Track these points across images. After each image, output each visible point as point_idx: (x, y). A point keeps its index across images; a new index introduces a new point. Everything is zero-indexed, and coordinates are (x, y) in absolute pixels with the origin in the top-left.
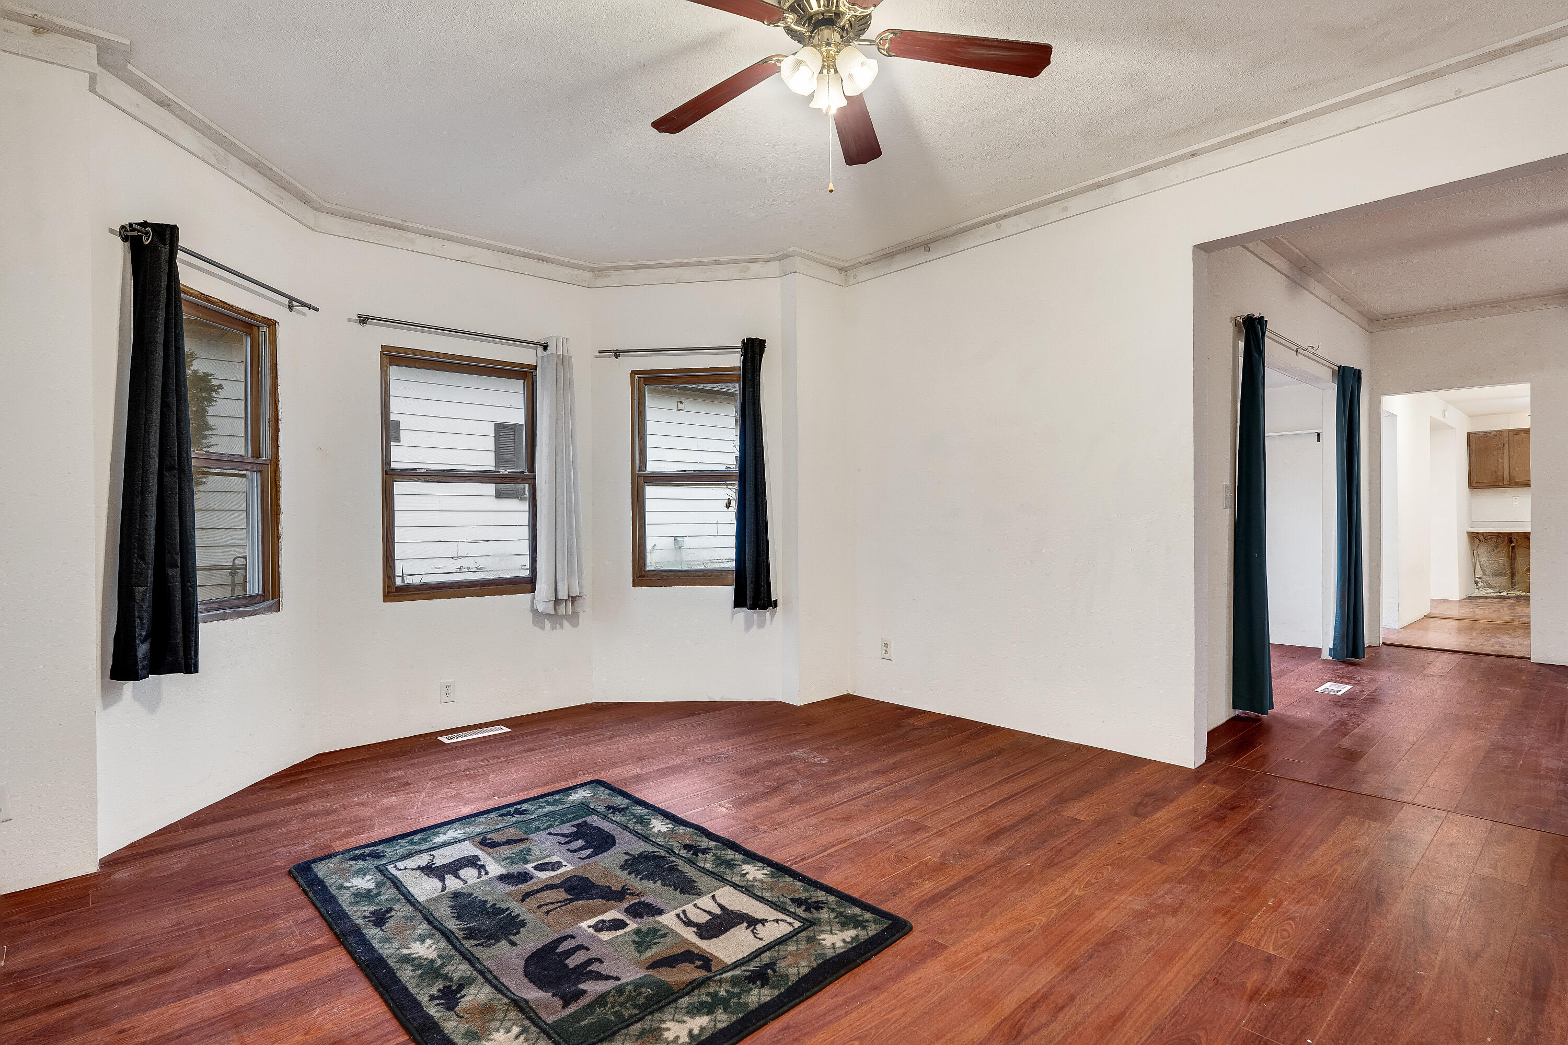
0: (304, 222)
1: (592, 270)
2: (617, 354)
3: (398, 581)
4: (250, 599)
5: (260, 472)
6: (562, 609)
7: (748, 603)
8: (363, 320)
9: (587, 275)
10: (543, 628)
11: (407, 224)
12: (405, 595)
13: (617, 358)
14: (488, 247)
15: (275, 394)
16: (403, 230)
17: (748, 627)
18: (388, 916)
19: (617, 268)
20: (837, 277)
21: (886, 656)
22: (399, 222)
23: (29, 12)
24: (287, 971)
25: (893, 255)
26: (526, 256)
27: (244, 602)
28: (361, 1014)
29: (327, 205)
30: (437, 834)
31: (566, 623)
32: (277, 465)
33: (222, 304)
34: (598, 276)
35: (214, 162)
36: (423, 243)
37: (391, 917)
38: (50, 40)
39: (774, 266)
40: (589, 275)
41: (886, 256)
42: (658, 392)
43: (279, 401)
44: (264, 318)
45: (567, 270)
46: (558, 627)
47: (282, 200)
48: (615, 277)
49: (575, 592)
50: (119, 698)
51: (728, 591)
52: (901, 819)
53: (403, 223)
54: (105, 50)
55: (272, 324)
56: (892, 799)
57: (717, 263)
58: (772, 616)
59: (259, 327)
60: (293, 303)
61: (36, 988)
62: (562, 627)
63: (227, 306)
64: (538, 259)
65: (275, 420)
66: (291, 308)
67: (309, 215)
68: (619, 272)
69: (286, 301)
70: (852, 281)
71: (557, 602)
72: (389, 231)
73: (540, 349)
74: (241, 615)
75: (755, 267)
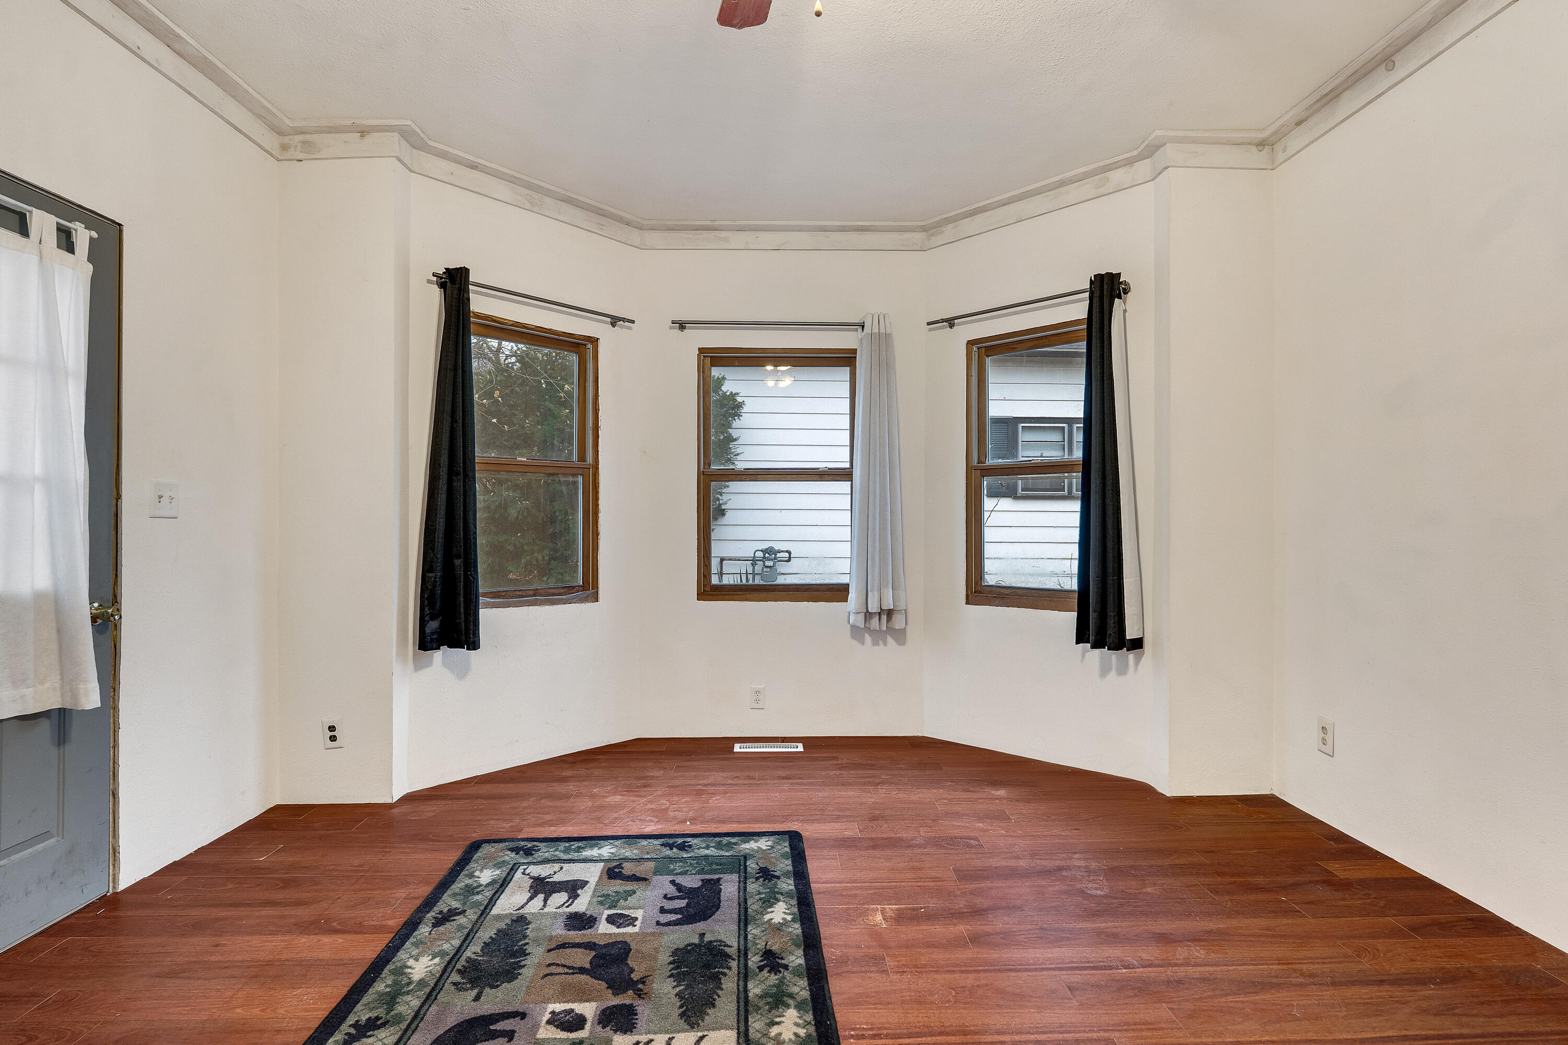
0: (628, 242)
1: (924, 229)
2: (950, 322)
3: (715, 580)
4: (567, 589)
5: (582, 475)
6: (875, 622)
7: (1092, 638)
8: (682, 326)
9: (919, 237)
10: (862, 642)
11: (717, 223)
12: (719, 594)
13: (951, 327)
14: (801, 229)
15: (596, 404)
16: (716, 230)
17: (1104, 671)
18: (452, 918)
19: (948, 221)
20: (1259, 157)
21: (1323, 748)
22: (709, 223)
23: (349, 122)
24: (341, 941)
25: (1338, 96)
26: (843, 229)
27: (562, 591)
28: (310, 1011)
29: (645, 222)
30: (592, 847)
31: (890, 640)
32: (597, 468)
33: (541, 329)
34: (932, 235)
35: (528, 206)
36: (737, 239)
37: (455, 920)
38: (371, 138)
39: (1144, 168)
40: (922, 235)
41: (1323, 101)
42: (1002, 361)
43: (599, 410)
44: (585, 336)
45: (895, 236)
46: (881, 642)
47: (603, 227)
48: (949, 232)
49: (888, 604)
50: (429, 664)
51: (1068, 619)
52: (1102, 1034)
53: (712, 223)
54: (407, 135)
55: (594, 341)
56: (1131, 993)
57: (1063, 183)
58: (1138, 661)
59: (586, 345)
60: (615, 321)
61: (245, 886)
62: (885, 644)
63: (544, 330)
64: (858, 230)
65: (596, 428)
66: (613, 324)
67: (635, 236)
68: (951, 226)
69: (609, 320)
70: (1281, 157)
71: (868, 615)
72: (706, 234)
73: (860, 329)
74: (553, 603)
75: (1117, 176)
